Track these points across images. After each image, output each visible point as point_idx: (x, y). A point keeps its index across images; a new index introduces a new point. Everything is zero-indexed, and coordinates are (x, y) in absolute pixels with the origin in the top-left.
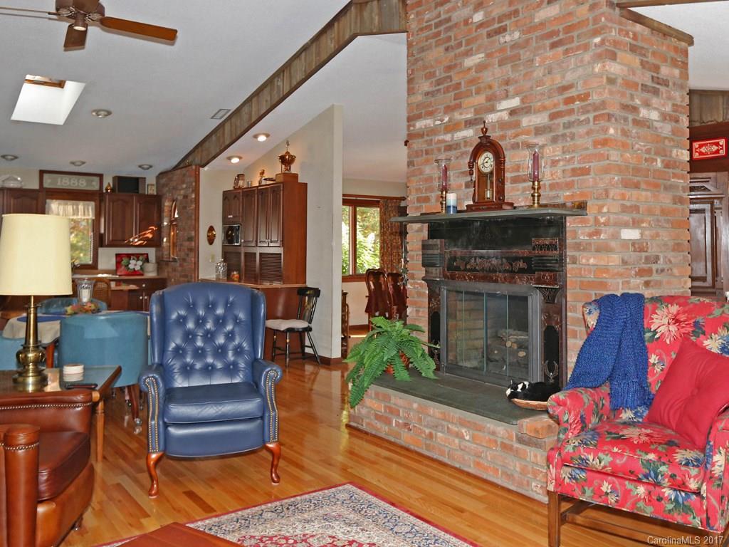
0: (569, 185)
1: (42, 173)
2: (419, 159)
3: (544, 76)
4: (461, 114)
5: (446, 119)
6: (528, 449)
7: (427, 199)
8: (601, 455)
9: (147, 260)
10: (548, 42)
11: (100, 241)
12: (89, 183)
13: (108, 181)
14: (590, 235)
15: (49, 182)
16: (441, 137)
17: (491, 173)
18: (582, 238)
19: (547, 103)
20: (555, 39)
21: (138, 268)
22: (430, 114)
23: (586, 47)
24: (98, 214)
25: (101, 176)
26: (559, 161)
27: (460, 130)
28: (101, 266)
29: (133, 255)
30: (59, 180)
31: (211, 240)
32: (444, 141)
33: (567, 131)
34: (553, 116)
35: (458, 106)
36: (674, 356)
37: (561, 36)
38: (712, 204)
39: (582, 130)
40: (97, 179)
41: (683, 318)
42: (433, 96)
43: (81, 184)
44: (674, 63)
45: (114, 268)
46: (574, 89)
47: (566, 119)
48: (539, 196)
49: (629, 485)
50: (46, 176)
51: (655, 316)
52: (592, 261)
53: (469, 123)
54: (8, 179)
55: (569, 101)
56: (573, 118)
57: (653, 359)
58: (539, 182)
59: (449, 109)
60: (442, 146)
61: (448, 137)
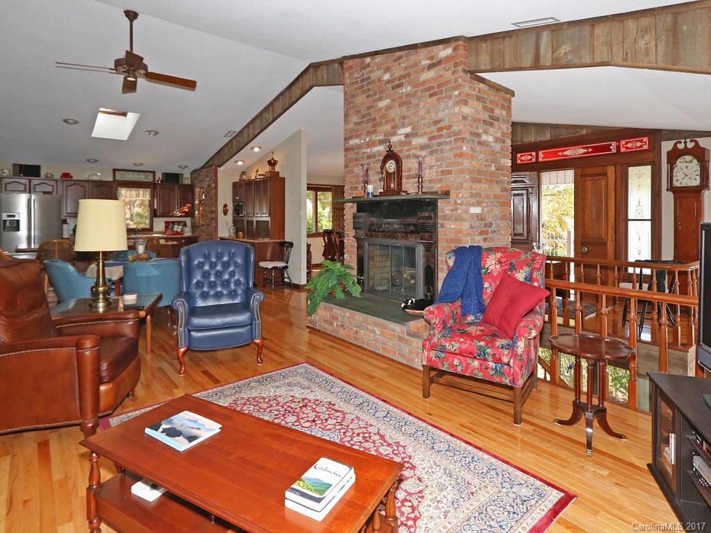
0: (440, 181)
1: (115, 170)
2: (351, 164)
3: (425, 114)
4: (376, 136)
5: (367, 140)
6: (413, 339)
7: (356, 188)
8: (453, 343)
9: (185, 225)
10: (428, 93)
11: (154, 214)
12: (146, 178)
13: (159, 176)
14: (452, 211)
15: (119, 176)
16: (365, 150)
17: (394, 173)
18: (447, 212)
19: (427, 130)
20: (432, 91)
21: (179, 230)
22: (358, 136)
23: (450, 97)
24: (153, 197)
25: (154, 173)
26: (434, 166)
27: (376, 146)
28: (155, 229)
29: (176, 222)
30: (126, 175)
31: (225, 213)
32: (366, 153)
33: (439, 148)
34: (431, 139)
35: (375, 132)
36: (498, 283)
37: (436, 90)
38: (527, 190)
39: (447, 147)
40: (151, 175)
41: (503, 260)
42: (360, 125)
43: (141, 178)
44: (503, 107)
45: (164, 230)
46: (442, 123)
47: (438, 141)
48: (422, 187)
49: (469, 361)
50: (117, 173)
51: (488, 259)
52: (453, 226)
53: (381, 142)
54: (92, 175)
55: (440, 129)
56: (442, 140)
57: (486, 285)
58: (422, 178)
59: (369, 133)
60: (365, 156)
61: (369, 150)
